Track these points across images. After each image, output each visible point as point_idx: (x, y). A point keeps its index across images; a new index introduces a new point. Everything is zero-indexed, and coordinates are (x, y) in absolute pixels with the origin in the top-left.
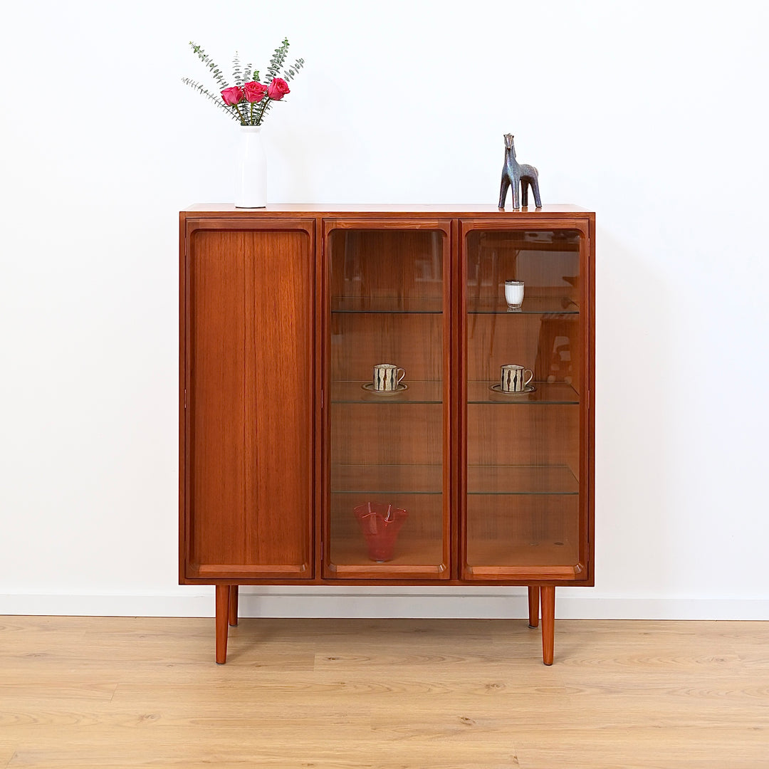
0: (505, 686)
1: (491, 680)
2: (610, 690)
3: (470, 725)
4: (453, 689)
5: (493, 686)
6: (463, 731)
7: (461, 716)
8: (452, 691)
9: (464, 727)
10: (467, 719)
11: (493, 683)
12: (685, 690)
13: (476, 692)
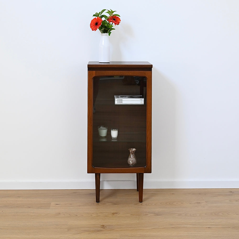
0: (119, 213)
1: (115, 211)
2: (157, 214)
3: (104, 228)
4: (100, 215)
5: (115, 213)
6: (102, 230)
7: (101, 225)
8: (100, 216)
9: (102, 229)
10: (103, 226)
11: (115, 212)
12: (185, 214)
13: (109, 216)
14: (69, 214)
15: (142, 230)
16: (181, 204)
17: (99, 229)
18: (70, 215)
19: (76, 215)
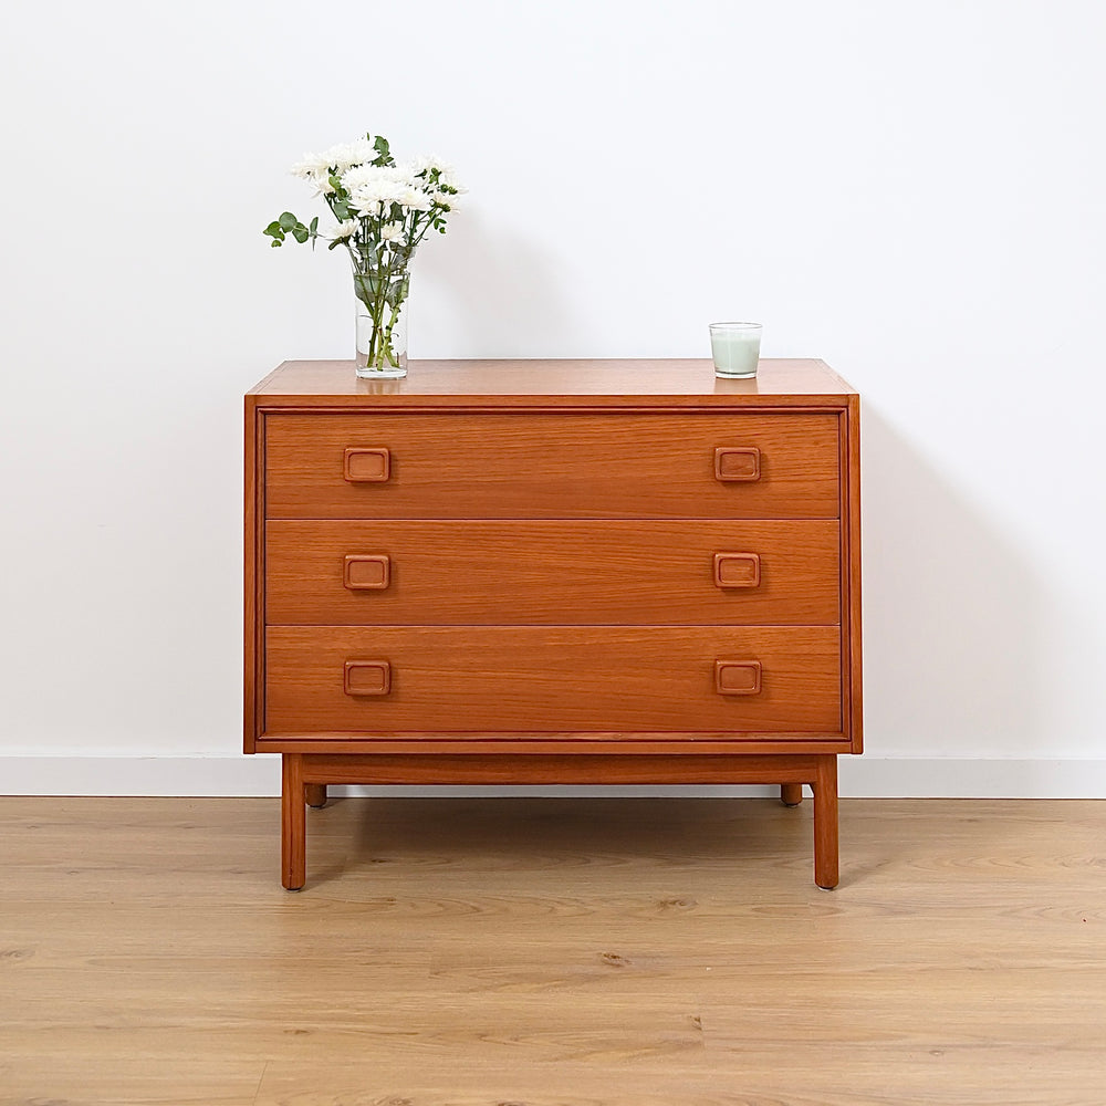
14: (440, 905)
15: (815, 977)
16: (1018, 866)
17: (591, 970)
18: (441, 909)
19: (474, 908)
